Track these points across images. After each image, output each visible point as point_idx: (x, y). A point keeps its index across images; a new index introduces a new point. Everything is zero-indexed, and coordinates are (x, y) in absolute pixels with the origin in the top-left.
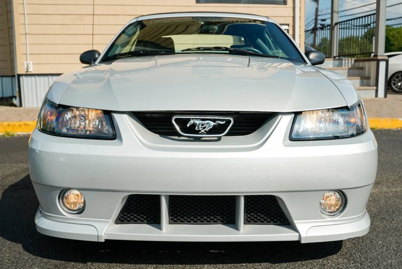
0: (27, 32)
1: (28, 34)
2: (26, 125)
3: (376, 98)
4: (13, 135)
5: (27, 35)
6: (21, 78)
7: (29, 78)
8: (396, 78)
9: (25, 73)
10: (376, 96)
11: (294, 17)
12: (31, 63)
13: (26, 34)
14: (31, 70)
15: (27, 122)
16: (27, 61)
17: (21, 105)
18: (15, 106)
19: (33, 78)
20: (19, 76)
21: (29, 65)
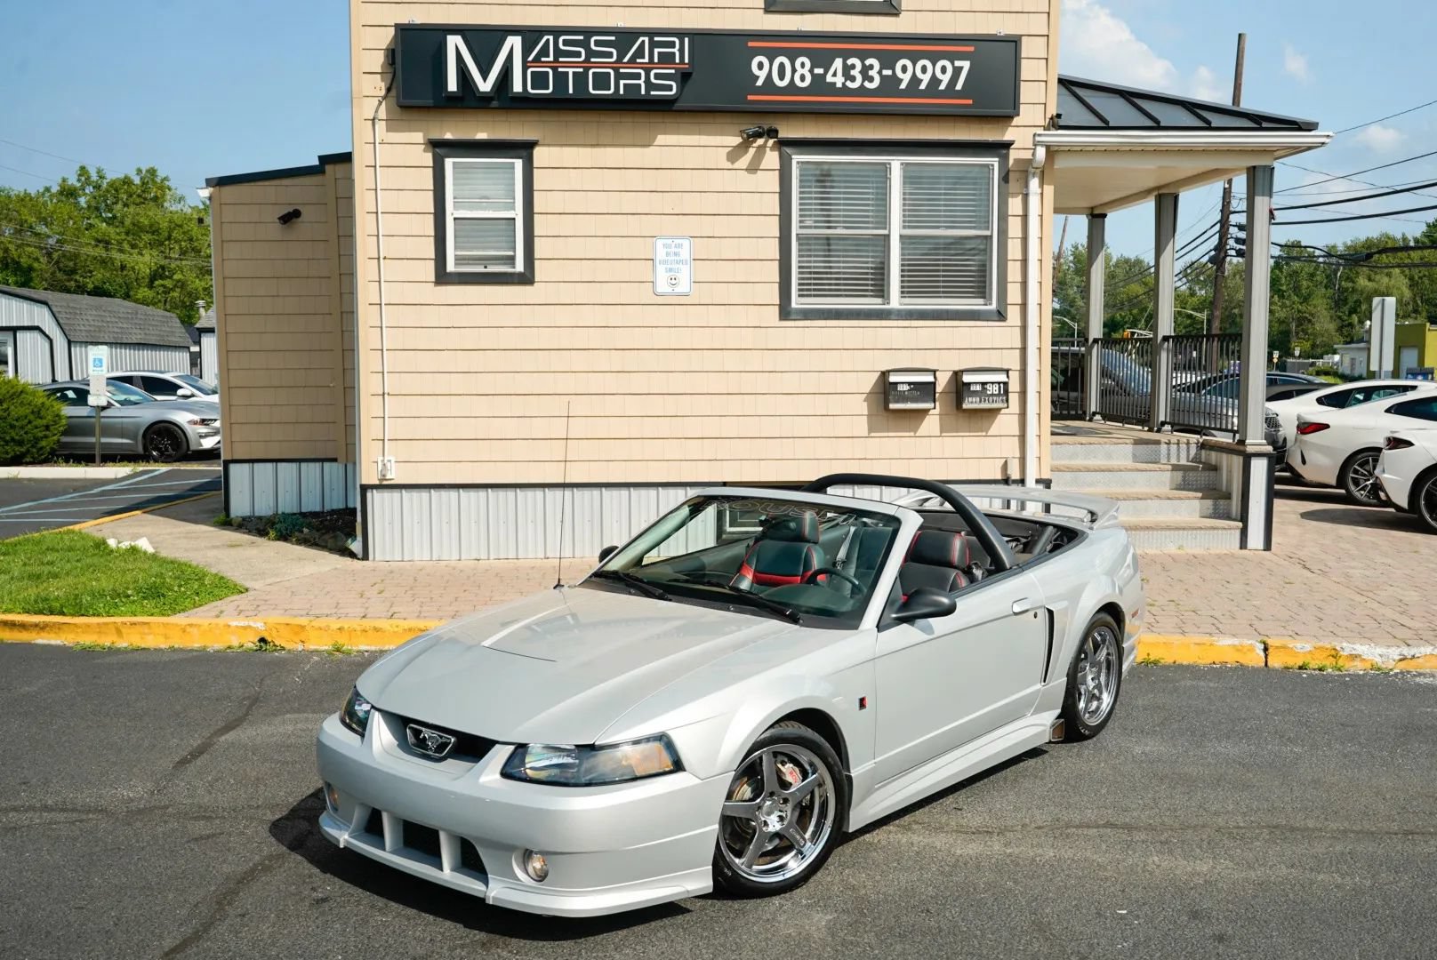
0: (386, 391)
1: (388, 394)
2: (376, 630)
3: (1244, 551)
4: (348, 653)
5: (386, 396)
6: (369, 495)
7: (386, 495)
8: (1361, 465)
9: (377, 483)
10: (1243, 544)
11: (1024, 350)
12: (393, 460)
13: (384, 394)
14: (395, 476)
15: (378, 624)
16: (384, 455)
17: (365, 557)
18: (352, 555)
19: (396, 494)
20: (364, 488)
21: (388, 465)
